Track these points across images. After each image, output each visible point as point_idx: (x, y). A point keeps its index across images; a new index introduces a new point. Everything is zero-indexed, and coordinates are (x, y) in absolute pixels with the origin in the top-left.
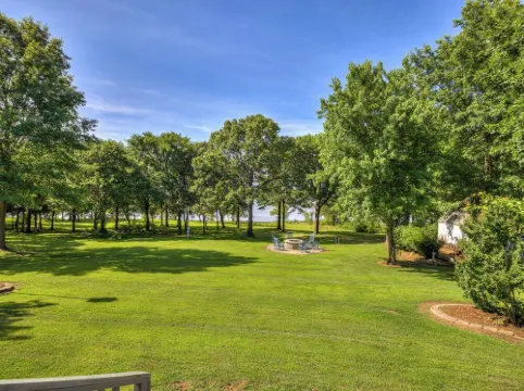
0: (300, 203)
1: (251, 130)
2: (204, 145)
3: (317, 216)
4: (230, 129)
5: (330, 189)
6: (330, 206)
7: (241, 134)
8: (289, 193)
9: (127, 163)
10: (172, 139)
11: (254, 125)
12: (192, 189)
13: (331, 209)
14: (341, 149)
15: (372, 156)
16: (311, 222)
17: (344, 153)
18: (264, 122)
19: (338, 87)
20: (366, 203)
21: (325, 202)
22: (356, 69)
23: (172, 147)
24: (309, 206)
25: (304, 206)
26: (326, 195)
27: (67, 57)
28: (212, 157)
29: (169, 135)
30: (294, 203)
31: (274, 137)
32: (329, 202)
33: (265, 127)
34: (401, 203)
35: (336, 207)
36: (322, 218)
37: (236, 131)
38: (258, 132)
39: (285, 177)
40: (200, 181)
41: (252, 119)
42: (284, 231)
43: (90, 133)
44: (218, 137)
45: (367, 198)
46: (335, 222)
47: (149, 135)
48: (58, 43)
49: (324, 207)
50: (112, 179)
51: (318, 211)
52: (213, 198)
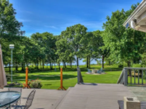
0: (95, 57)
1: (77, 30)
2: (59, 36)
3: (103, 61)
4: (69, 30)
5: (107, 52)
6: (107, 57)
7: (73, 32)
8: (91, 53)
9: (31, 45)
10: (47, 35)
11: (78, 28)
12: (56, 53)
13: (108, 58)
14: (110, 39)
15: (120, 41)
16: (100, 64)
17: (111, 40)
18: (82, 27)
19: (109, 19)
20: (119, 56)
21: (106, 56)
22: (114, 14)
23: (48, 38)
24: (99, 58)
25: (97, 58)
26: (106, 54)
27: (15, 10)
28: (63, 41)
29: (46, 33)
30: (93, 57)
31: (86, 33)
32: (107, 56)
33: (82, 29)
34: (130, 56)
35: (110, 58)
36: (105, 62)
37: (71, 31)
38: (79, 31)
39: (90, 47)
40: (59, 50)
41: (77, 26)
42: (90, 68)
43: (23, 35)
44: (65, 33)
45: (119, 55)
46: (110, 64)
47: (38, 33)
48: (11, 5)
49: (105, 58)
50: (27, 51)
51: (103, 60)
52: (64, 56)
